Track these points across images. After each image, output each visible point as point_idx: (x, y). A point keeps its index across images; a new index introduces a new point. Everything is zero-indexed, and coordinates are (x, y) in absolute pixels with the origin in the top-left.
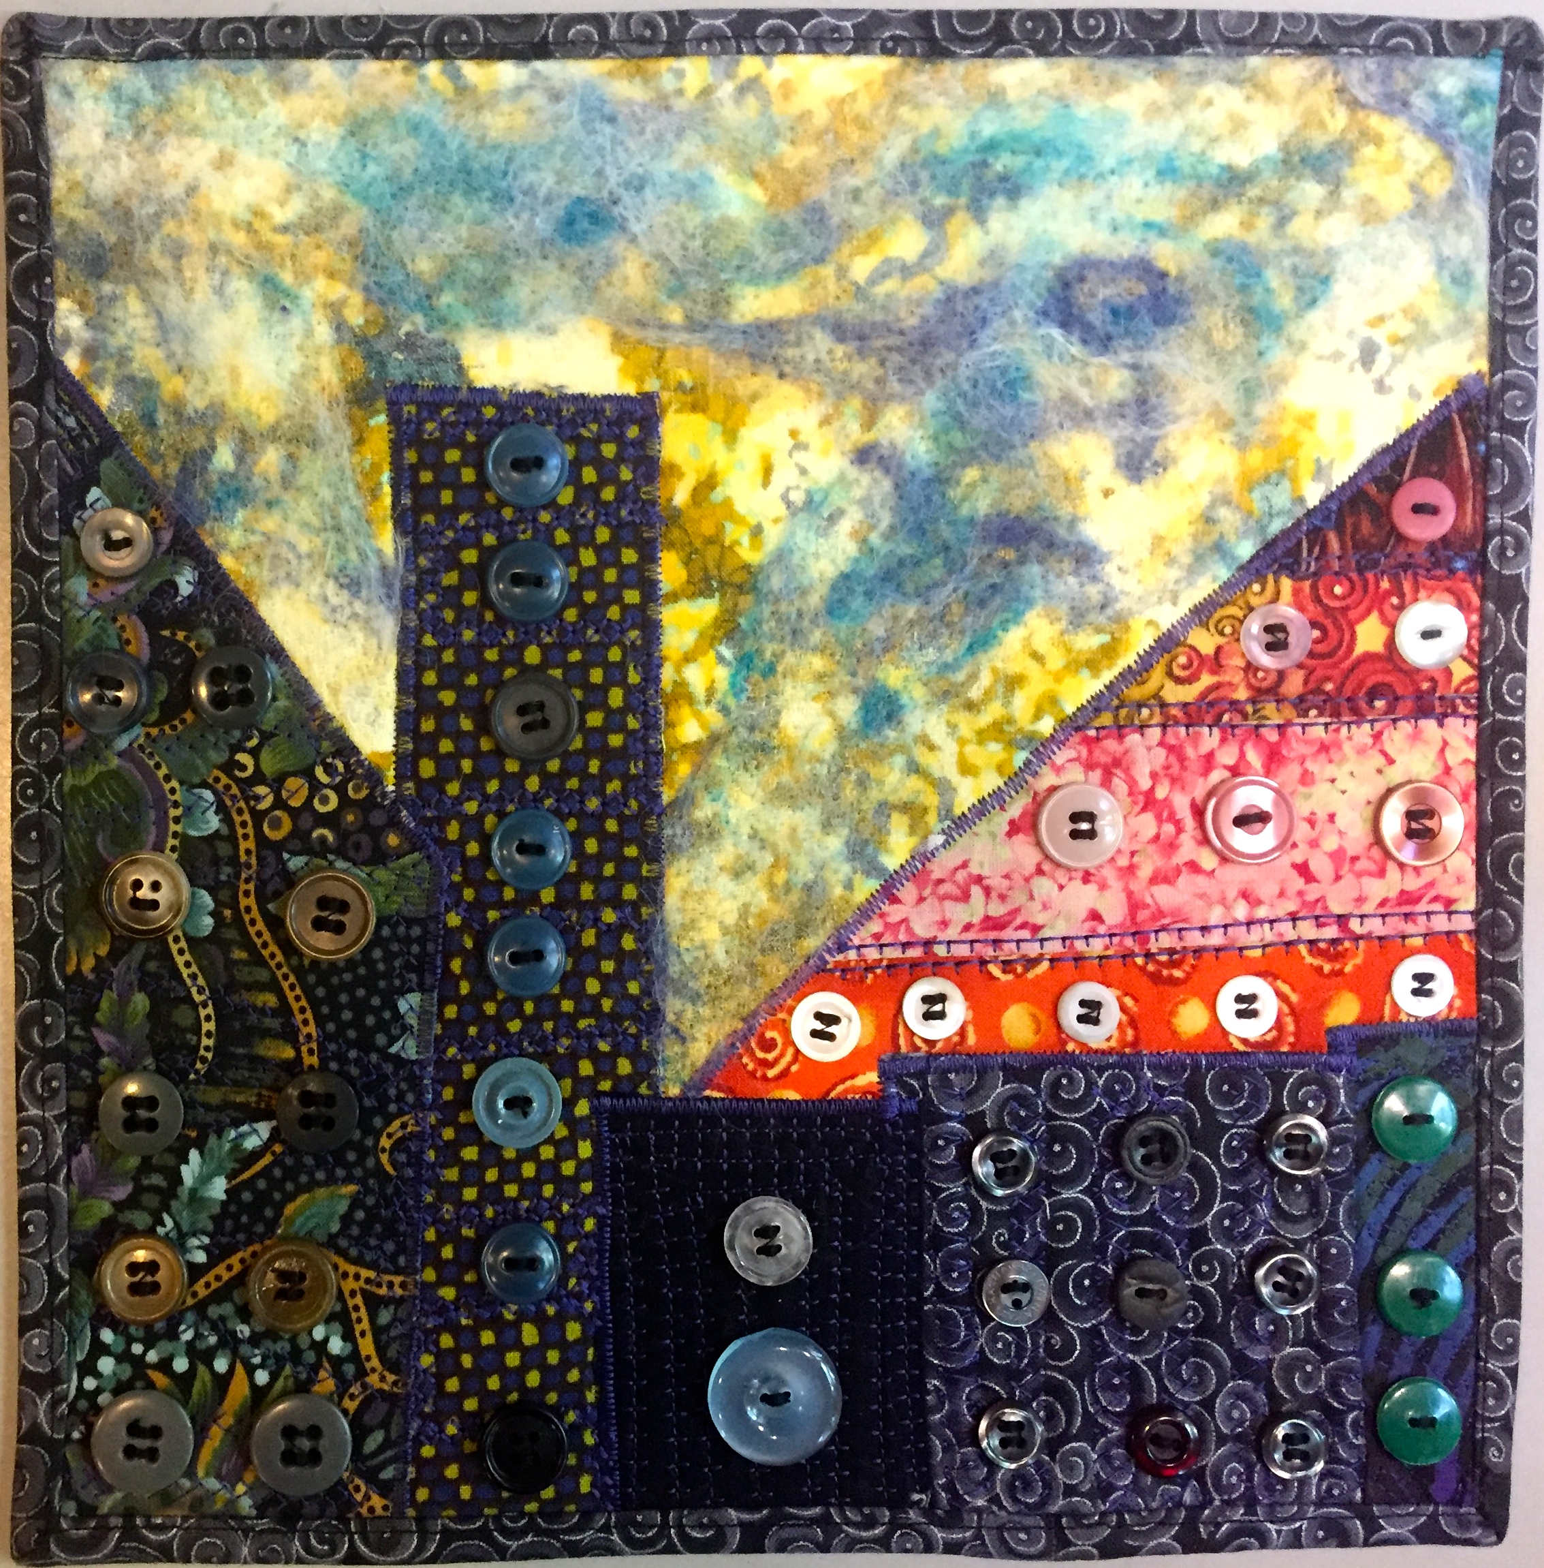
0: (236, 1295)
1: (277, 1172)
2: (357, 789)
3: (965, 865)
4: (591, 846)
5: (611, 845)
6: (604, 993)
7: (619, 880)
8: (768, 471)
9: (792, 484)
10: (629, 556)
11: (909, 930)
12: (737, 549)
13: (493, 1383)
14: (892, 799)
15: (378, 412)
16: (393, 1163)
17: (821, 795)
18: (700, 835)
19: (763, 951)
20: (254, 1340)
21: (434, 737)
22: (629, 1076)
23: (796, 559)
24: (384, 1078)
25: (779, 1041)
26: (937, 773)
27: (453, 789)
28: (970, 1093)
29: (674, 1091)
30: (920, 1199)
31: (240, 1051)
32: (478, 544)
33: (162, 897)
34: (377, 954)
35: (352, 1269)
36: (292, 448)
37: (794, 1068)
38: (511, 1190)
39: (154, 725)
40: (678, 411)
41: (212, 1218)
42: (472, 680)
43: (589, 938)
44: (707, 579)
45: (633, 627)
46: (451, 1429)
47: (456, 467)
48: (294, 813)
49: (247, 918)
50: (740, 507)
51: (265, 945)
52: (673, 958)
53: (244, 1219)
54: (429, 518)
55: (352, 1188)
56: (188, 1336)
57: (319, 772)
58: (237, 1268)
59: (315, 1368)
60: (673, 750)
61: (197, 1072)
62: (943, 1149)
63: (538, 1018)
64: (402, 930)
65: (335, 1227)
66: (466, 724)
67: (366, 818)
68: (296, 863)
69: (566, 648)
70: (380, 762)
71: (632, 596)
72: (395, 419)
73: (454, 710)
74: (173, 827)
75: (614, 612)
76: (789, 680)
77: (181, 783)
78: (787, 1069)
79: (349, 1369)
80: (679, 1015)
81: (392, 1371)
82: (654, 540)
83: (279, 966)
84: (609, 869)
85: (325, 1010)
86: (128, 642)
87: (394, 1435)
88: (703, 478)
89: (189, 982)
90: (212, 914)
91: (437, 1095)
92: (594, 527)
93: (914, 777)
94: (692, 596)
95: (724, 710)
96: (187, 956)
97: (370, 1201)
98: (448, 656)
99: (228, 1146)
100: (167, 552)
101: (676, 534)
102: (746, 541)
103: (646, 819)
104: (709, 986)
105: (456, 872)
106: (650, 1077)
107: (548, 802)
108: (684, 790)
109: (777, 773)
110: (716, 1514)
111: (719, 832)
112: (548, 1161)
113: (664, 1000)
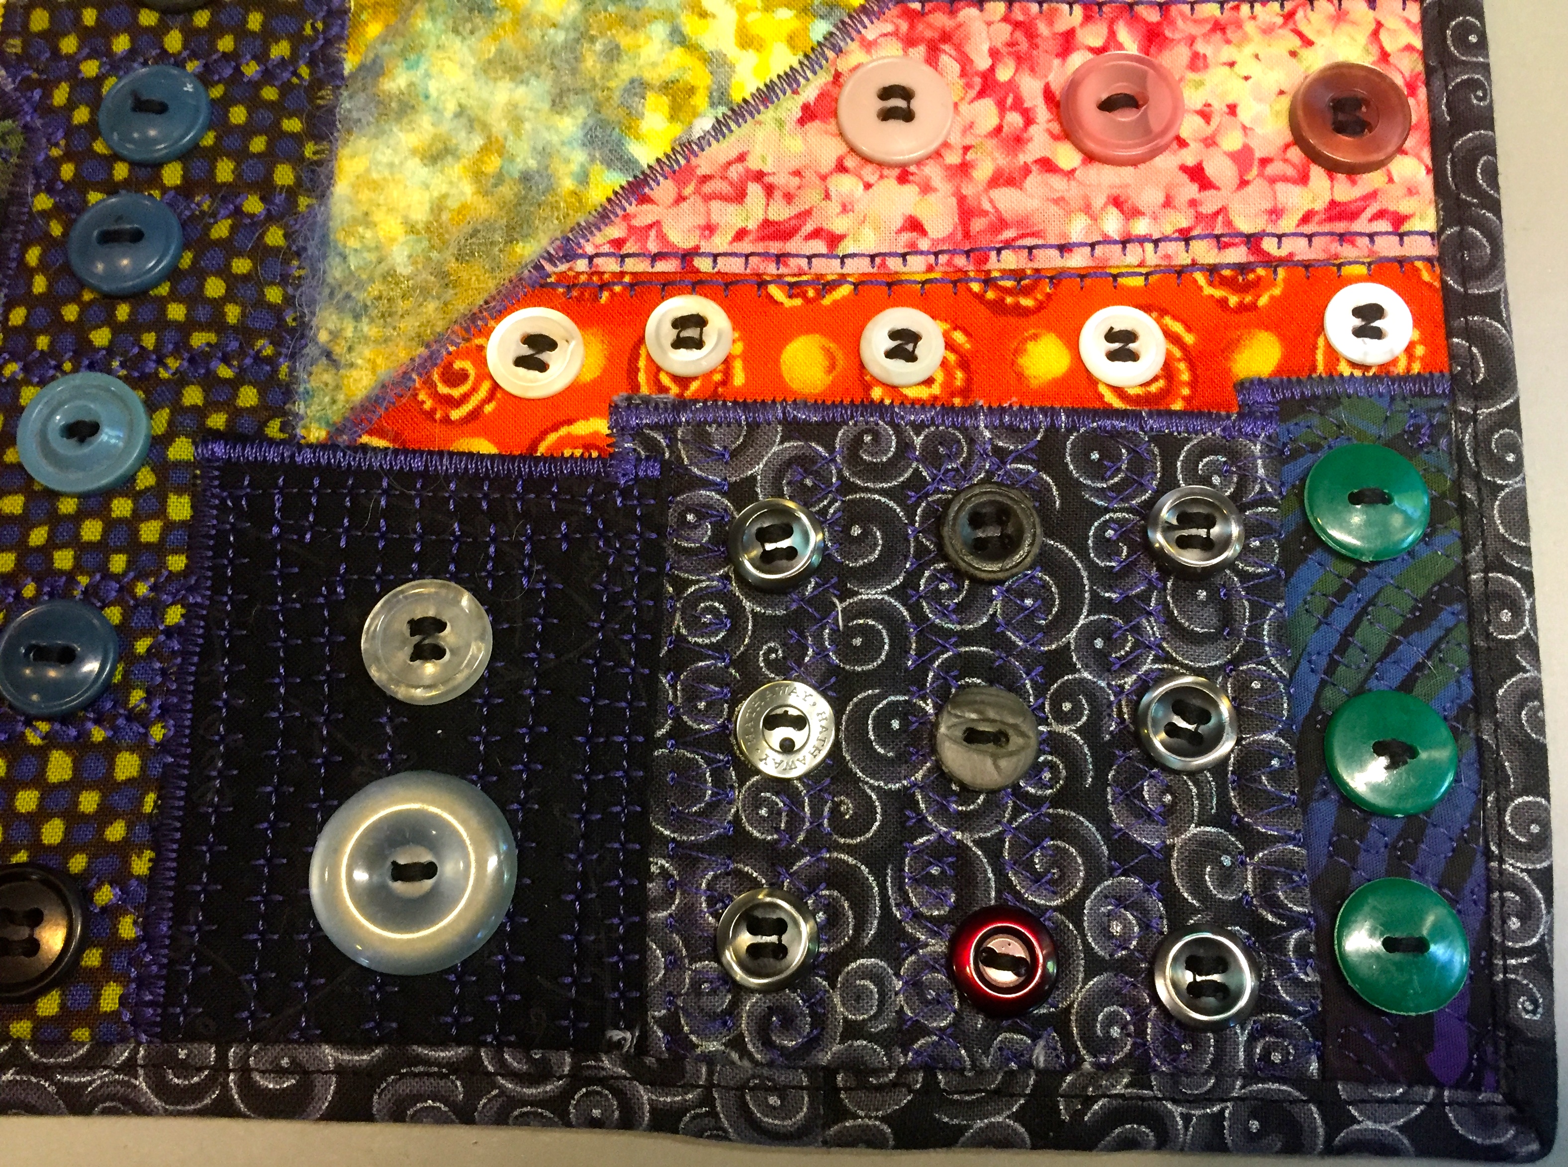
3: (741, 158)
4: (238, 115)
5: (264, 115)
6: (229, 297)
7: (270, 158)
11: (662, 237)
14: (652, 76)
17: (553, 67)
18: (388, 110)
19: (459, 258)
22: (252, 410)
25: (472, 372)
26: (709, 44)
27: (69, 45)
28: (734, 454)
29: (316, 434)
30: (658, 595)
37: (489, 408)
38: (64, 559)
43: (221, 230)
52: (334, 260)
60: (363, 8)
62: (693, 527)
63: (133, 327)
78: (479, 409)
80: (335, 335)
84: (258, 144)
93: (678, 50)
103: (320, 89)
104: (380, 298)
105: (57, 145)
106: (284, 413)
107: (192, 66)
108: (371, 55)
109: (496, 37)
110: (303, 1054)
111: (413, 107)
112: (121, 520)
113: (313, 314)
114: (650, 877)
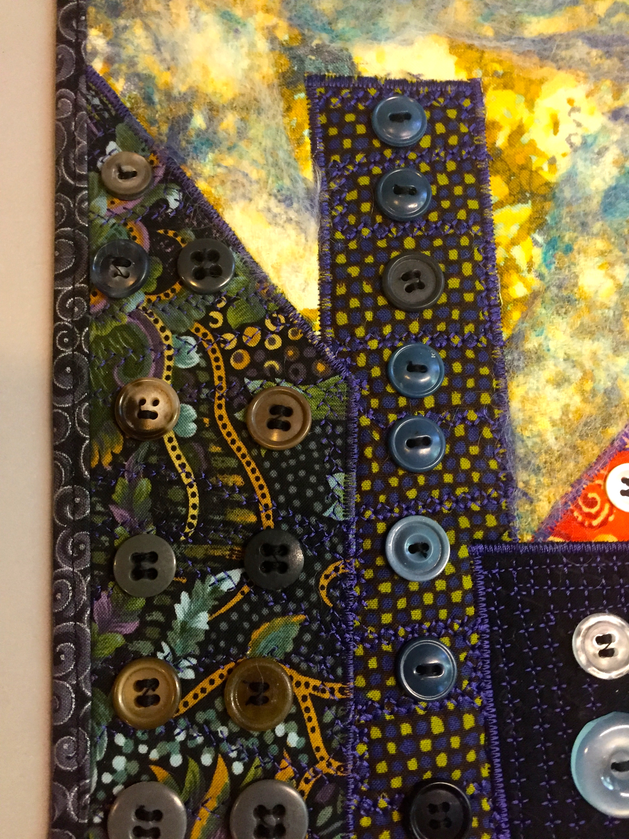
0: (218, 703)
1: (246, 607)
2: (294, 333)
4: (457, 367)
5: (470, 367)
6: (473, 469)
7: (478, 390)
8: (556, 125)
9: (572, 132)
10: (470, 179)
12: (540, 172)
13: (413, 765)
15: (300, 91)
16: (329, 596)
17: (611, 331)
18: (530, 358)
19: (581, 437)
20: (231, 739)
21: (346, 298)
22: (495, 528)
23: (579, 179)
24: (320, 535)
25: (598, 499)
27: (360, 332)
29: (528, 538)
31: (217, 518)
32: (369, 173)
33: (160, 409)
34: (313, 445)
35: (303, 679)
36: (244, 114)
37: (611, 518)
38: (416, 615)
39: (153, 293)
40: (495, 89)
41: (199, 644)
42: (370, 259)
43: (460, 431)
44: (522, 192)
45: (475, 223)
46: (383, 803)
47: (353, 125)
48: (251, 351)
49: (220, 423)
50: (540, 146)
51: (233, 442)
52: (519, 444)
53: (222, 644)
54: (336, 158)
55: (302, 617)
56: (181, 737)
57: (268, 324)
58: (218, 682)
59: (278, 759)
60: (508, 303)
61: (186, 535)
63: (428, 488)
64: (329, 430)
65: (290, 648)
66: (367, 289)
67: (301, 353)
68: (253, 385)
69: (432, 238)
70: (310, 315)
71: (473, 204)
72: (310, 95)
73: (359, 279)
74: (167, 363)
75: (462, 215)
76: (582, 255)
77: (173, 332)
78: (606, 519)
79: (304, 759)
80: (526, 483)
81: (336, 760)
82: (485, 169)
83: (244, 456)
84: (470, 383)
85: (277, 486)
86: (135, 238)
87: (339, 810)
88: (515, 128)
89: (180, 470)
90: (195, 421)
91: (359, 546)
92: (445, 162)
94: (513, 203)
95: (541, 276)
96: (178, 452)
97: (315, 626)
98: (353, 245)
99: (209, 589)
100: (161, 182)
101: (499, 165)
102: (546, 167)
103: (493, 350)
104: (546, 462)
105: (365, 389)
106: (509, 527)
107: (426, 340)
108: (517, 329)
109: (579, 317)
111: (543, 357)
112: (442, 592)
113: (515, 472)
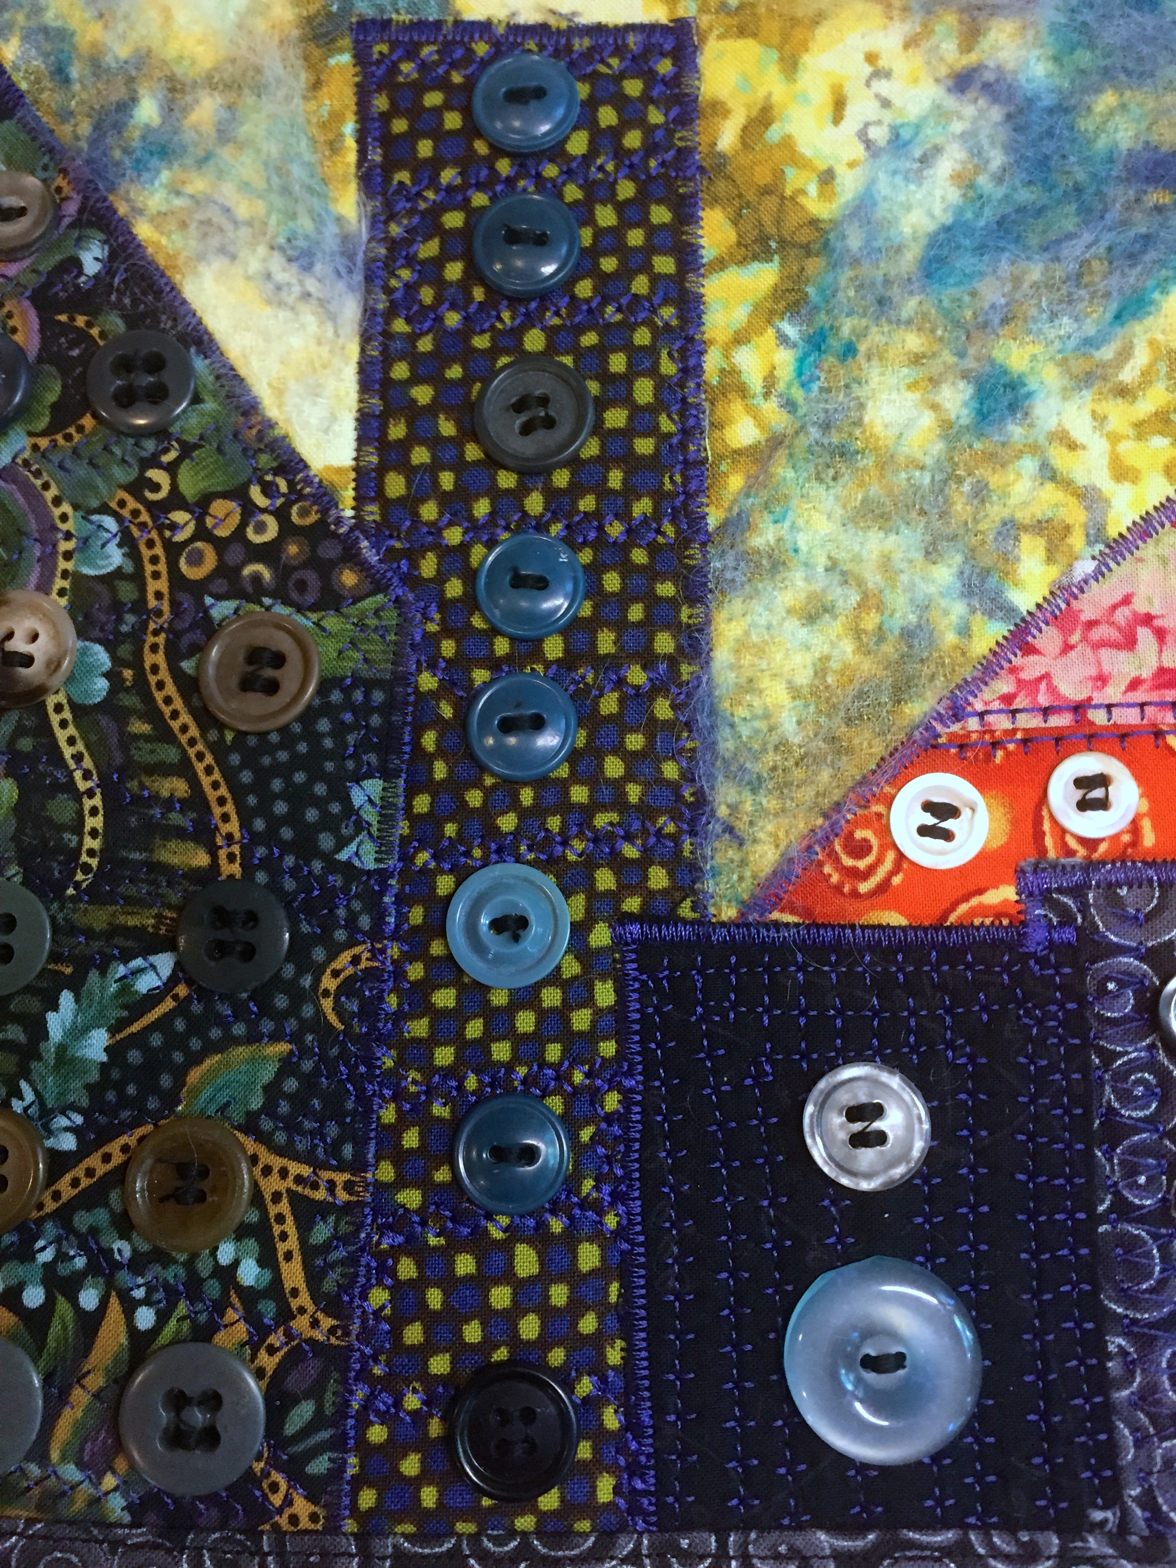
0: (114, 1196)
1: (180, 1025)
2: (304, 513)
3: (1127, 600)
4: (612, 582)
5: (637, 580)
6: (629, 777)
7: (649, 626)
8: (839, 105)
9: (873, 118)
10: (660, 215)
11: (1053, 690)
12: (801, 200)
13: (472, 1333)
14: (1023, 516)
15: (341, 51)
16: (338, 1008)
17: (923, 512)
18: (759, 565)
19: (849, 721)
20: (137, 1265)
21: (405, 445)
22: (664, 892)
23: (881, 212)
24: (329, 896)
26: (1081, 479)
27: (429, 511)
28: (1149, 917)
29: (729, 913)
30: (1086, 1068)
31: (136, 856)
32: (465, 205)
33: (39, 650)
34: (324, 725)
35: (277, 1162)
36: (232, 96)
37: (897, 880)
38: (501, 1051)
39: (43, 434)
40: (721, 37)
41: (88, 1087)
42: (455, 372)
43: (609, 704)
44: (763, 239)
45: (666, 302)
46: (412, 1402)
47: (437, 112)
48: (220, 544)
49: (153, 680)
50: (805, 149)
51: (175, 715)
52: (726, 732)
53: (131, 1090)
54: (403, 176)
55: (284, 1047)
56: (46, 1256)
57: (256, 494)
58: (118, 1158)
59: (220, 1307)
60: (721, 457)
61: (77, 885)
62: (1116, 996)
63: (539, 811)
64: (358, 696)
65: (256, 1102)
66: (447, 428)
67: (313, 550)
68: (221, 610)
69: (580, 330)
70: (335, 478)
71: (665, 264)
72: (361, 58)
73: (433, 409)
74: (62, 564)
75: (640, 285)
76: (875, 362)
77: (76, 507)
78: (887, 881)
79: (268, 1308)
80: (734, 808)
81: (328, 1314)
82: (694, 195)
83: (192, 742)
84: (636, 613)
85: (252, 800)
86: (14, 330)
87: (329, 1410)
88: (754, 113)
89: (72, 764)
90: (107, 675)
91: (402, 918)
92: (615, 181)
93: (1050, 486)
94: (743, 262)
95: (790, 405)
96: (71, 730)
97: (307, 1066)
98: (425, 345)
99: (113, 988)
100: (72, 226)
101: (721, 187)
102: (813, 189)
103: (686, 548)
104: (774, 768)
105: (432, 620)
106: (695, 893)
107: (556, 529)
108: (736, 510)
109: (861, 484)
110: (799, 1540)
111: (784, 563)
112: (552, 1010)
113: (712, 788)
114: (1109, 1357)
